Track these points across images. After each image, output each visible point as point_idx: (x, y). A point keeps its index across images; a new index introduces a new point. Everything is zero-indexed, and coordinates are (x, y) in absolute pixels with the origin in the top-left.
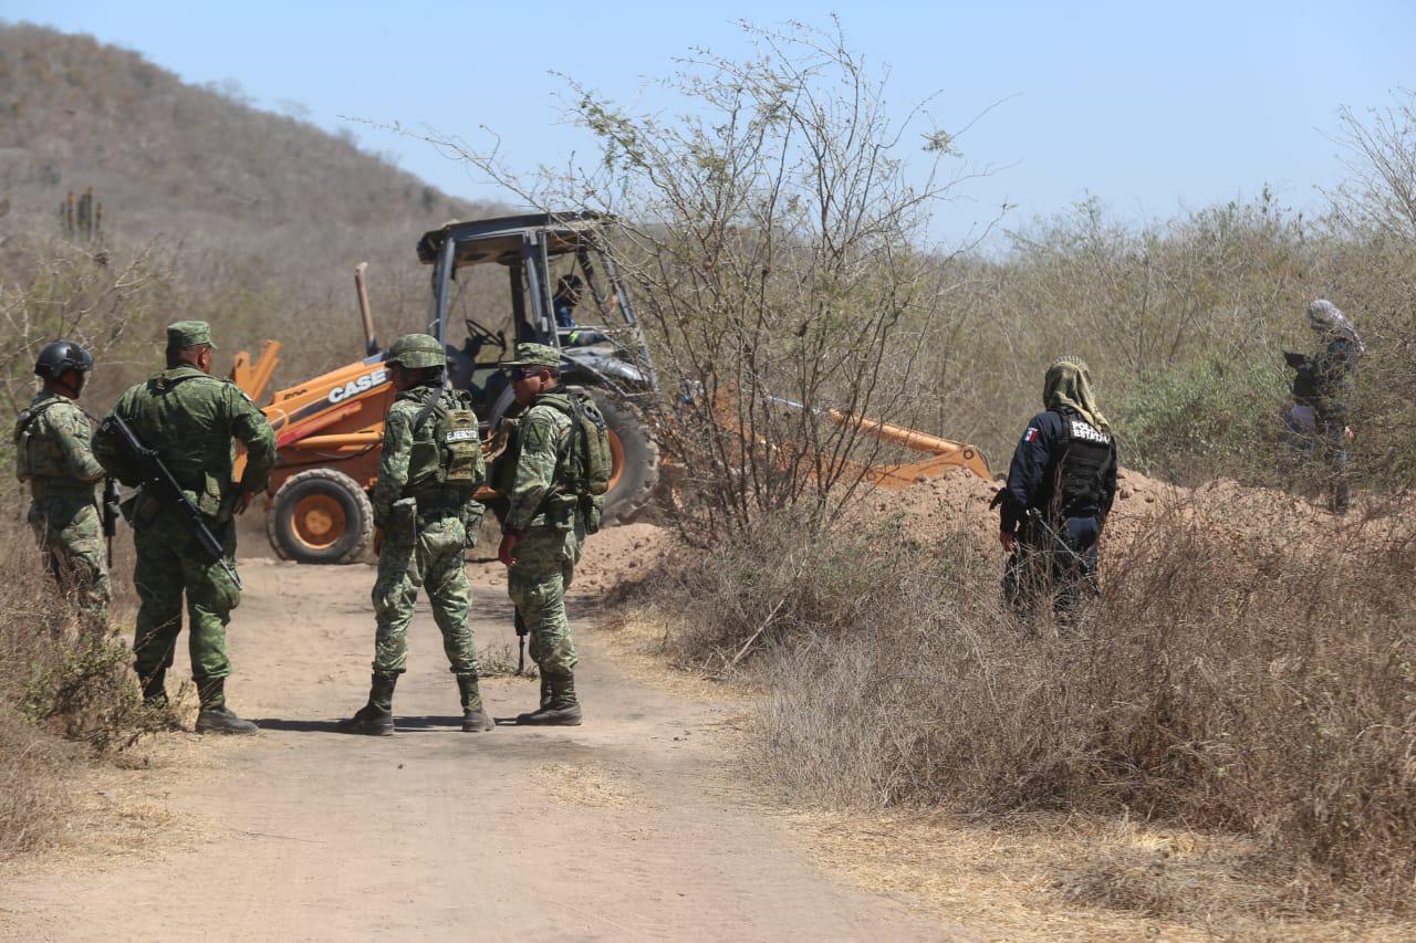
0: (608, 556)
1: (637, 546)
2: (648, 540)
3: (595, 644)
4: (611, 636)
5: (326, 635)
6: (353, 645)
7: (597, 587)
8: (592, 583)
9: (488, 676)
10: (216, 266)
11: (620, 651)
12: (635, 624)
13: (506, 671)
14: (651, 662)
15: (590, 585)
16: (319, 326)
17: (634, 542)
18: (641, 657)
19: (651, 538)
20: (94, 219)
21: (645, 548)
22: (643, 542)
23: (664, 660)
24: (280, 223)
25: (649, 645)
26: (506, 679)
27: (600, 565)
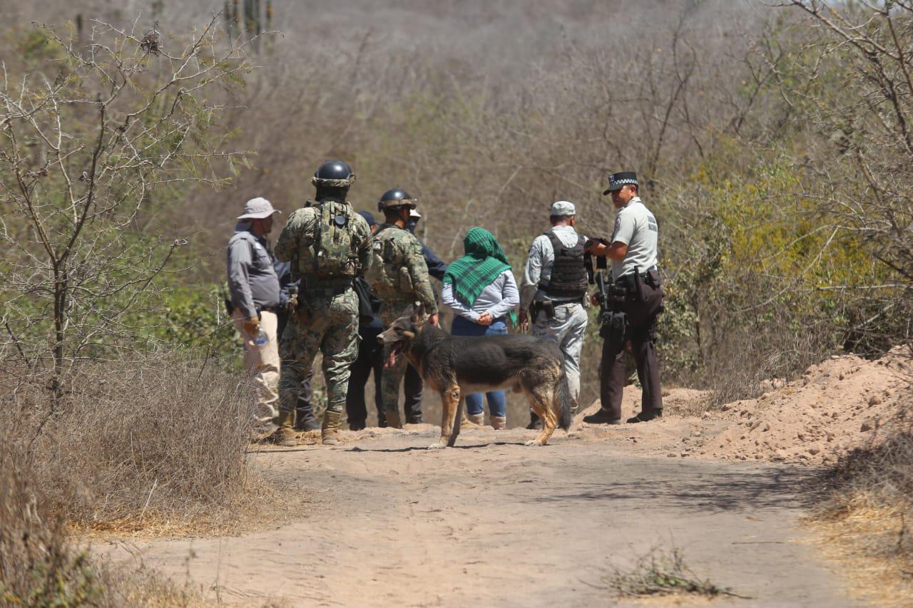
0: (834, 415)
1: (872, 403)
2: (887, 394)
3: (808, 541)
4: (829, 529)
5: (450, 533)
6: (481, 546)
7: (818, 458)
8: (812, 452)
9: (650, 592)
10: (406, 71)
11: (839, 550)
12: (864, 510)
13: (676, 585)
14: (882, 567)
15: (808, 455)
16: (513, 135)
17: (868, 397)
18: (868, 561)
19: (891, 391)
20: (263, 20)
21: (884, 405)
22: (879, 397)
23: (895, 565)
24: (490, 19)
25: (880, 542)
26: (676, 597)
27: (822, 429)
